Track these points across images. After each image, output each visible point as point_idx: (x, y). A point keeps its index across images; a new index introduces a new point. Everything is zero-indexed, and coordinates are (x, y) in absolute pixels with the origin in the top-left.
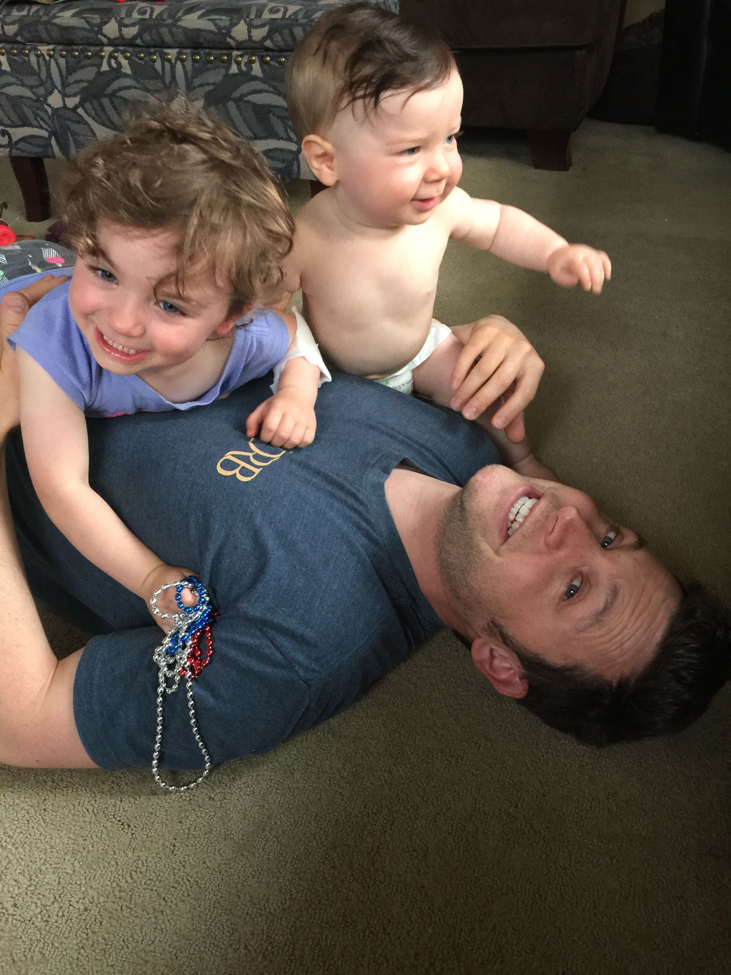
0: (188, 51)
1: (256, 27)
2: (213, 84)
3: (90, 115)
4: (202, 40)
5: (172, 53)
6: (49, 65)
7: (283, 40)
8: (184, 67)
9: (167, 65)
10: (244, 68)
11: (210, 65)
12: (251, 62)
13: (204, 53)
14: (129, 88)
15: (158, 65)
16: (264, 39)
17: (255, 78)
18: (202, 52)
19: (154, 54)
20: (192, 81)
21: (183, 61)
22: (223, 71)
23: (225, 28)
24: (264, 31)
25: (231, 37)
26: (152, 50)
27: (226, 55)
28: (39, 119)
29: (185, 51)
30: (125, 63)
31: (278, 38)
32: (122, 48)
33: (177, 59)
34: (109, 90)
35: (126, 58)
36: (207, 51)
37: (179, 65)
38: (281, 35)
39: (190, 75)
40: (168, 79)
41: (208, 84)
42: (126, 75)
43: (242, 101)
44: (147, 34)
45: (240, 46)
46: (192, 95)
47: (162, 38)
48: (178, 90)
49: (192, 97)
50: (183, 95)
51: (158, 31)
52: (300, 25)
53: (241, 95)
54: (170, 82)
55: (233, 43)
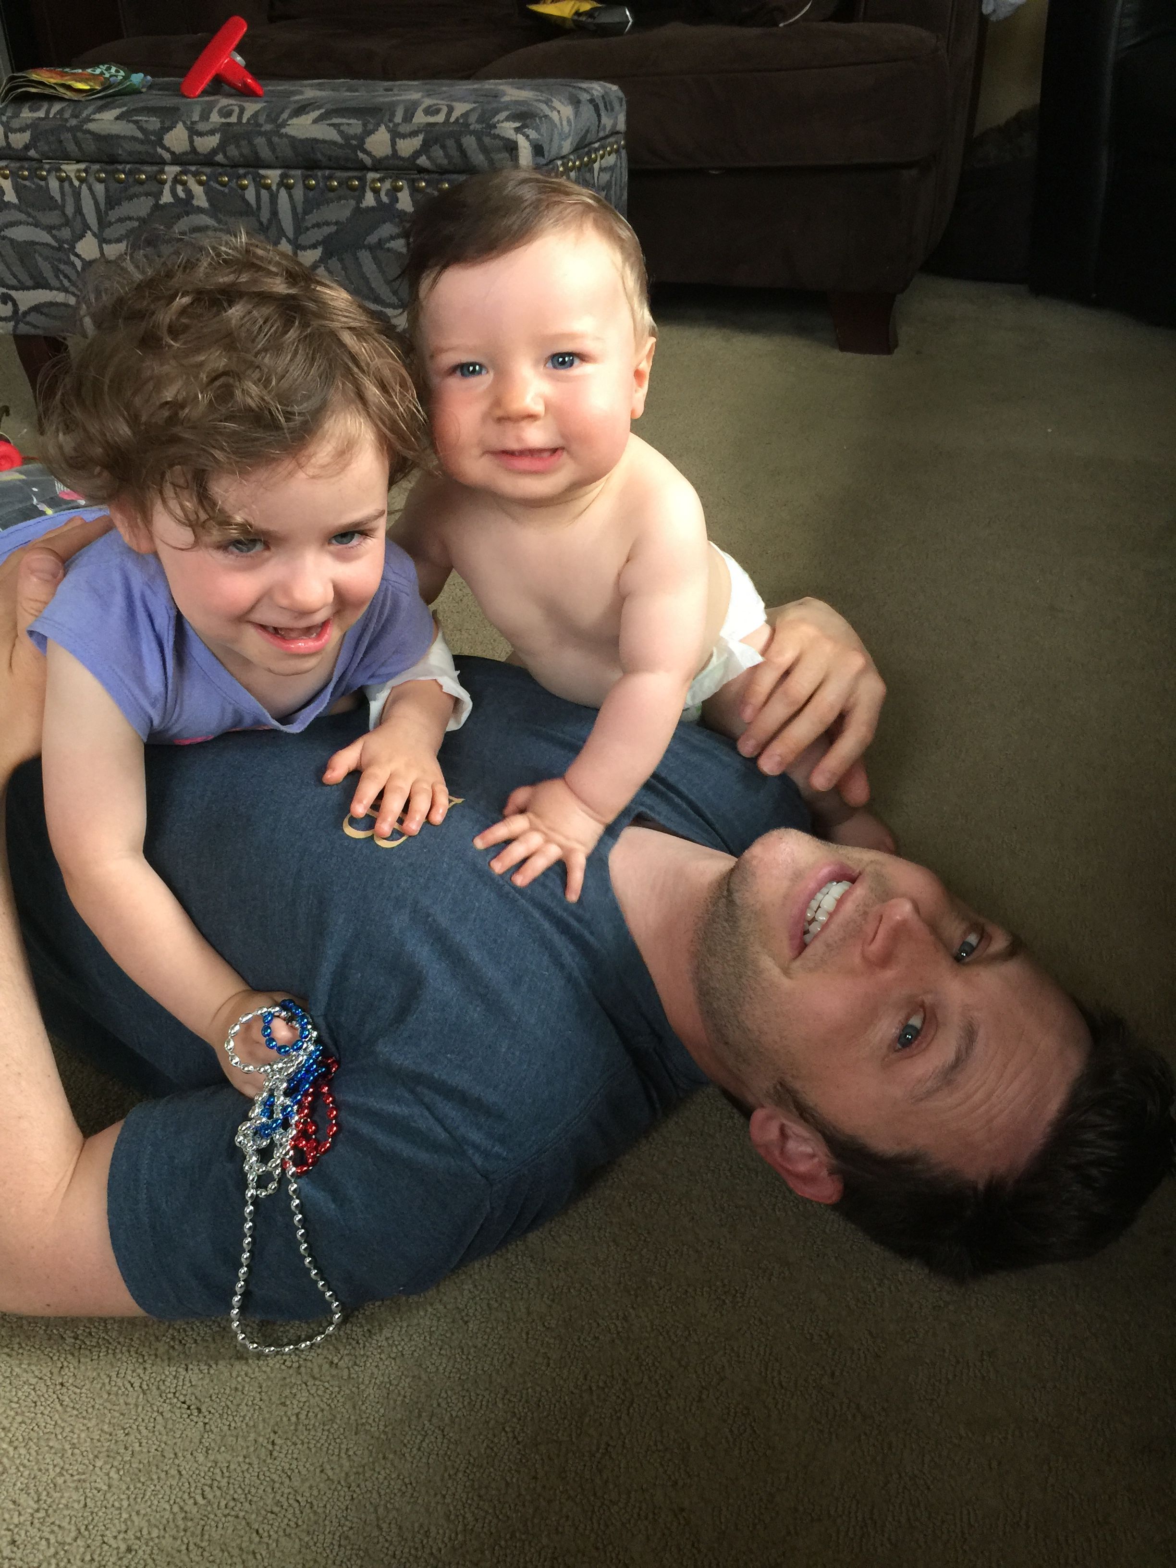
0: (298, 172)
1: (404, 136)
2: (336, 223)
4: (319, 156)
5: (273, 176)
6: (79, 194)
7: (447, 155)
8: (291, 196)
9: (265, 194)
10: (385, 199)
11: (331, 195)
12: (397, 189)
13: (323, 177)
14: (205, 229)
15: (250, 195)
16: (417, 154)
17: (403, 214)
18: (320, 173)
19: (245, 176)
20: (303, 219)
21: (289, 188)
22: (353, 202)
23: (355, 137)
24: (416, 142)
25: (365, 151)
26: (241, 171)
27: (358, 179)
28: (61, 277)
29: (292, 172)
30: (198, 190)
31: (437, 152)
32: (193, 168)
33: (281, 184)
34: (173, 233)
35: (200, 183)
36: (327, 172)
37: (283, 194)
38: (443, 147)
39: (300, 210)
40: (265, 215)
41: (327, 224)
42: (200, 210)
43: (382, 249)
44: (233, 147)
45: (379, 165)
46: (303, 240)
47: (256, 153)
48: (282, 233)
49: (303, 243)
50: (289, 241)
51: (250, 143)
52: (472, 133)
53: (380, 240)
54: (270, 221)
55: (368, 161)
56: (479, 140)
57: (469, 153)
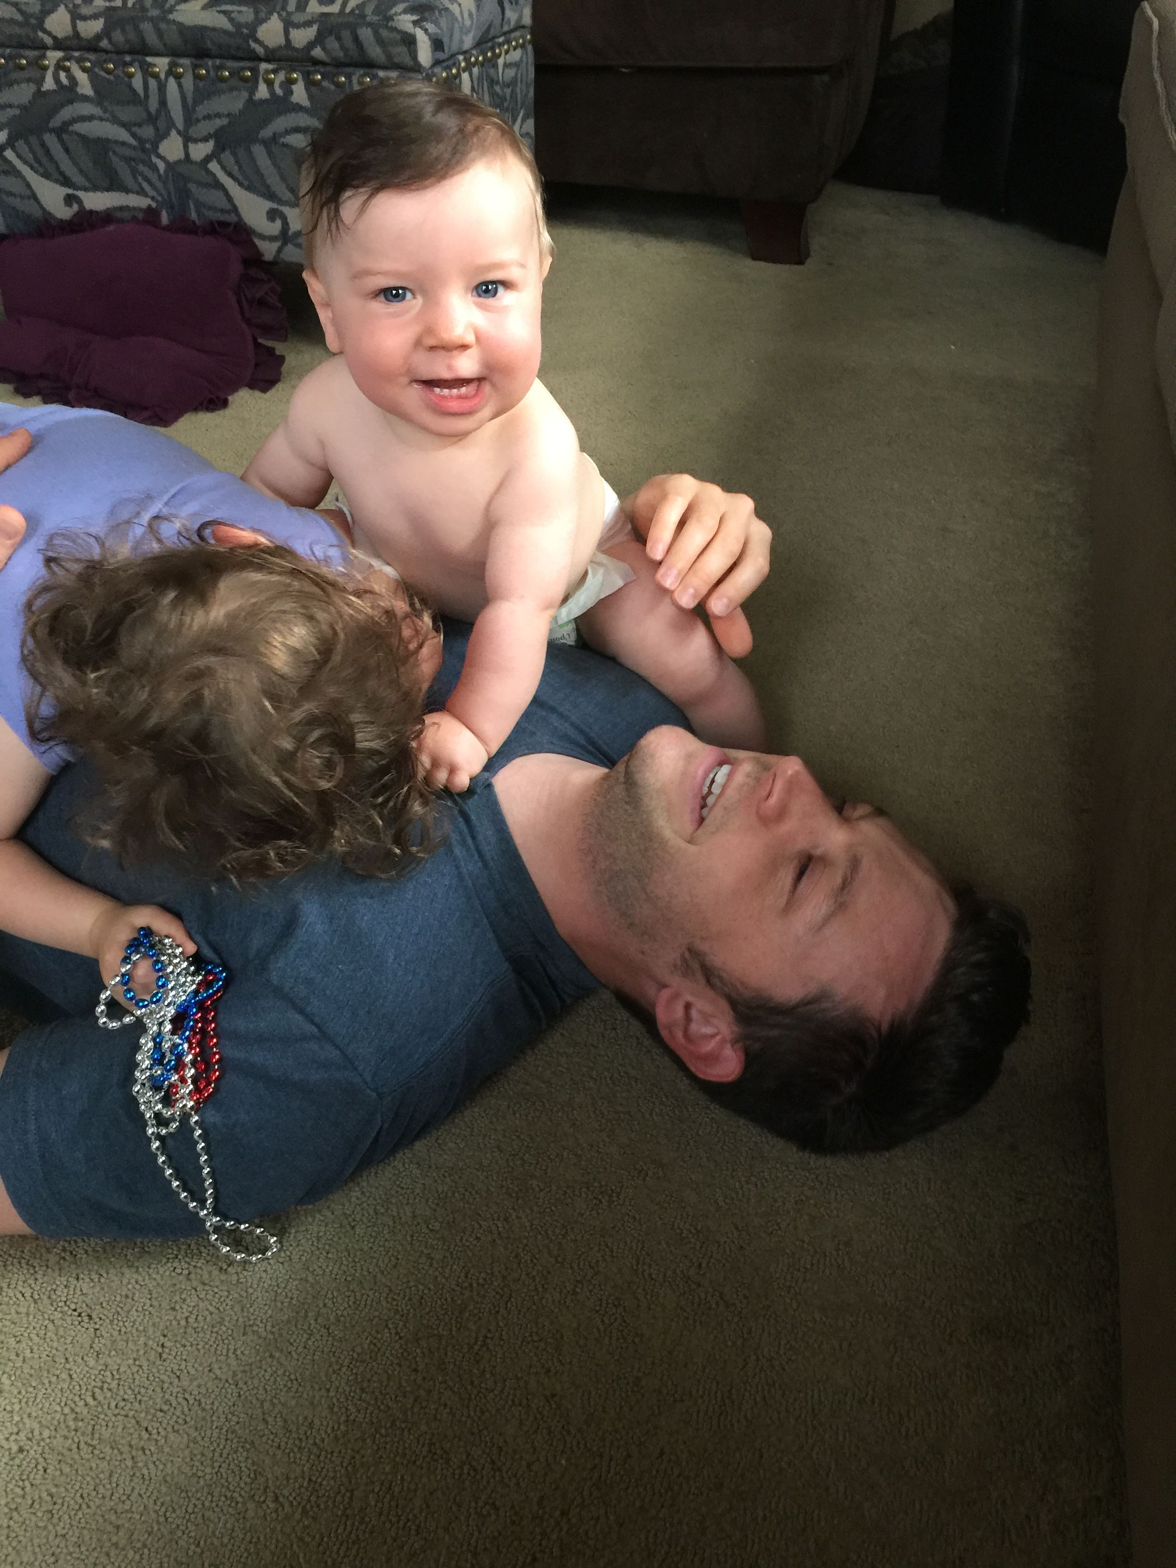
0: (187, 61)
1: (298, 26)
2: (229, 115)
3: (25, 162)
4: (209, 44)
5: (161, 64)
7: (342, 47)
8: (180, 86)
9: (153, 83)
10: (279, 91)
11: (224, 86)
12: (291, 82)
13: (214, 66)
14: (91, 118)
15: (137, 83)
16: (311, 45)
17: (298, 108)
18: (210, 63)
19: (131, 64)
20: (194, 110)
21: (178, 77)
22: (245, 95)
23: (247, 25)
24: (311, 33)
25: (257, 41)
26: (128, 58)
27: (251, 69)
29: (181, 61)
30: (82, 78)
31: (332, 43)
32: (76, 54)
33: (170, 72)
34: (56, 122)
35: (84, 70)
36: (218, 62)
37: (172, 83)
38: (339, 38)
39: (190, 100)
40: (153, 104)
41: (218, 115)
42: (85, 99)
43: (276, 143)
44: (118, 31)
45: (271, 56)
46: (193, 132)
47: (143, 39)
48: (171, 124)
49: (194, 136)
50: (179, 132)
51: (136, 28)
52: (369, 25)
53: (274, 134)
54: (158, 111)
55: (260, 50)
56: (376, 33)
57: (365, 45)
